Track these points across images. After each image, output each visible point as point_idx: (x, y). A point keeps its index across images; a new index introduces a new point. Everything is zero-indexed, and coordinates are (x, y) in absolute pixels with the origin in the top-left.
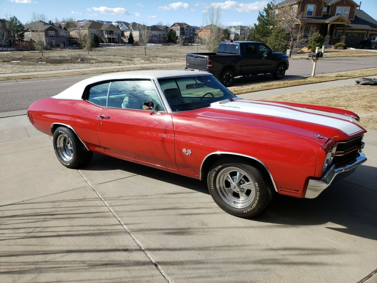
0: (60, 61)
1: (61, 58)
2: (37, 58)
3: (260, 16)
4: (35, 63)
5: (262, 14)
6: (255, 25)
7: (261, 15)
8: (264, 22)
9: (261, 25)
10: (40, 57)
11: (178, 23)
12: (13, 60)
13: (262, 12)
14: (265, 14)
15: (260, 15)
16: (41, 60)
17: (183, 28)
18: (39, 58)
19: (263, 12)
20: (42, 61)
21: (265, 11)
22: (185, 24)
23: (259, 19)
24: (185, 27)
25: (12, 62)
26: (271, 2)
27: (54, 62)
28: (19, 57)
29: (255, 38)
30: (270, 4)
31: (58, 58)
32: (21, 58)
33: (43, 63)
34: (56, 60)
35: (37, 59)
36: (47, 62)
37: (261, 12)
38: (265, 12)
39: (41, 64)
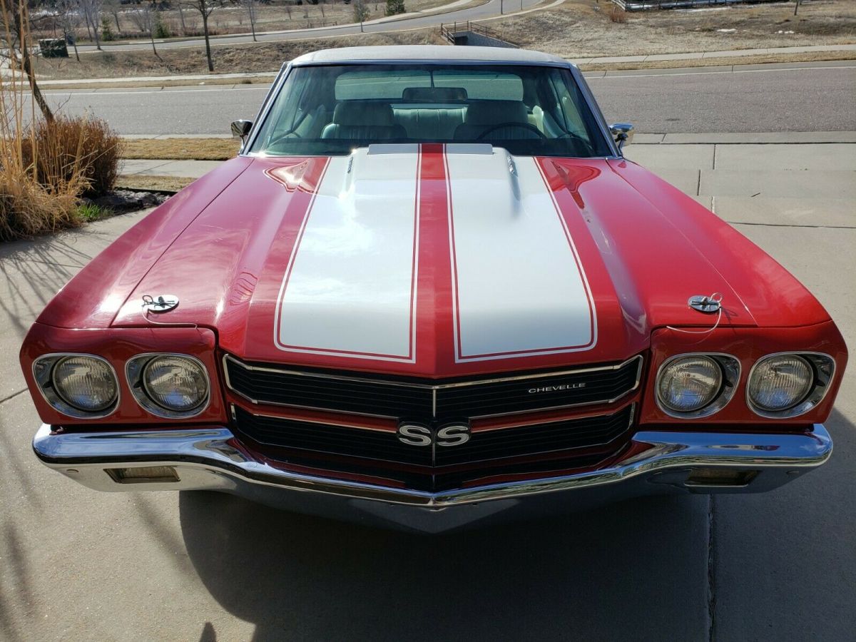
0: (831, 28)
1: (839, 20)
2: (778, 22)
4: (768, 33)
10: (786, 18)
12: (724, 26)
16: (786, 24)
18: (782, 20)
20: (786, 28)
25: (719, 30)
27: (814, 31)
28: (738, 19)
31: (832, 20)
32: (743, 21)
33: (787, 32)
34: (822, 26)
35: (777, 24)
36: (798, 31)
39: (782, 37)
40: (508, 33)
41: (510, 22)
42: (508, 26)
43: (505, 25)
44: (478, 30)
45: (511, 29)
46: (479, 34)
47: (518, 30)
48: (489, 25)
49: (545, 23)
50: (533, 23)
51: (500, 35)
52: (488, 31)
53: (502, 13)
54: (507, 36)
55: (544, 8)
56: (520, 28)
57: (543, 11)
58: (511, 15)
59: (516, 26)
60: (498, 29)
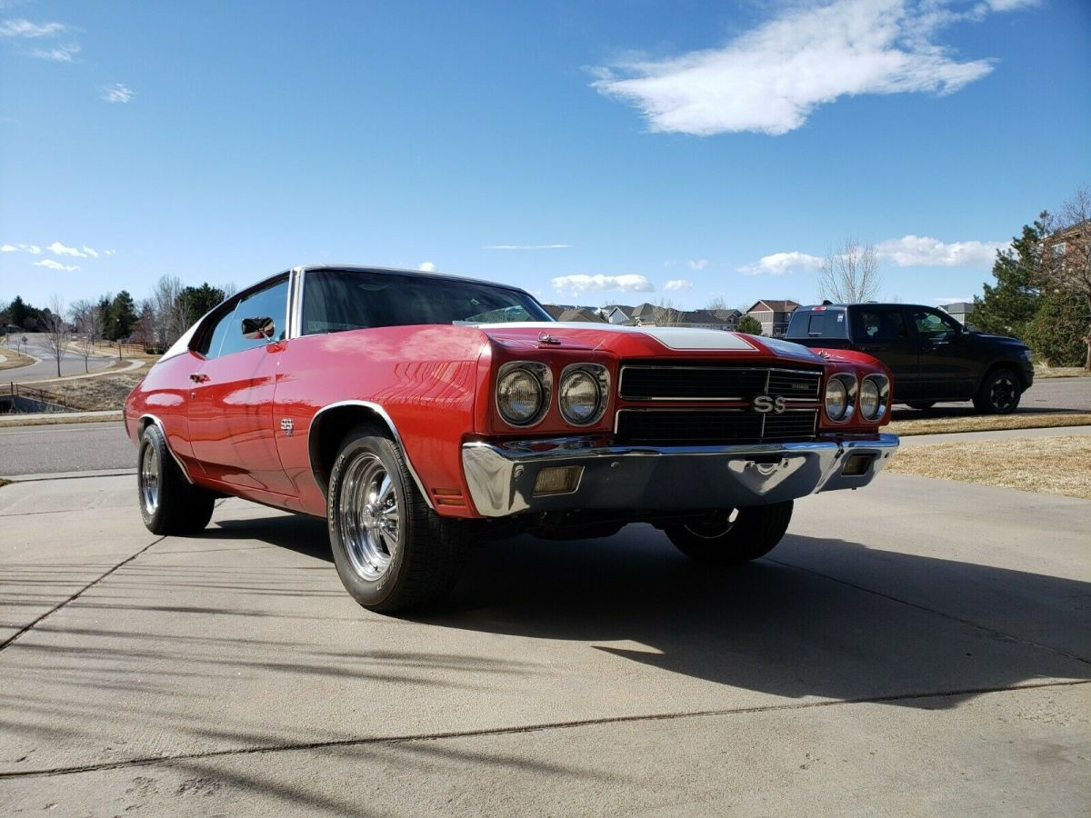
3: (1001, 262)
5: (1006, 256)
6: (986, 287)
7: (1003, 259)
8: (1012, 276)
9: (1006, 289)
11: (767, 302)
13: (1007, 251)
14: (1016, 257)
15: (1001, 259)
17: (784, 314)
19: (1010, 250)
21: (1016, 247)
22: (790, 303)
23: (998, 271)
24: (787, 309)
26: (1036, 223)
29: (985, 325)
30: (1033, 227)
37: (1004, 252)
38: (1015, 251)
40: (73, 398)
41: (75, 385)
42: (73, 390)
43: (68, 389)
44: (28, 394)
45: (77, 393)
46: (31, 398)
47: (88, 394)
48: (44, 389)
49: (125, 388)
50: (106, 387)
51: (63, 399)
52: (43, 394)
53: (60, 375)
54: (74, 401)
55: (118, 371)
56: (91, 392)
57: (119, 374)
58: (75, 378)
59: (84, 390)
60: (58, 392)
